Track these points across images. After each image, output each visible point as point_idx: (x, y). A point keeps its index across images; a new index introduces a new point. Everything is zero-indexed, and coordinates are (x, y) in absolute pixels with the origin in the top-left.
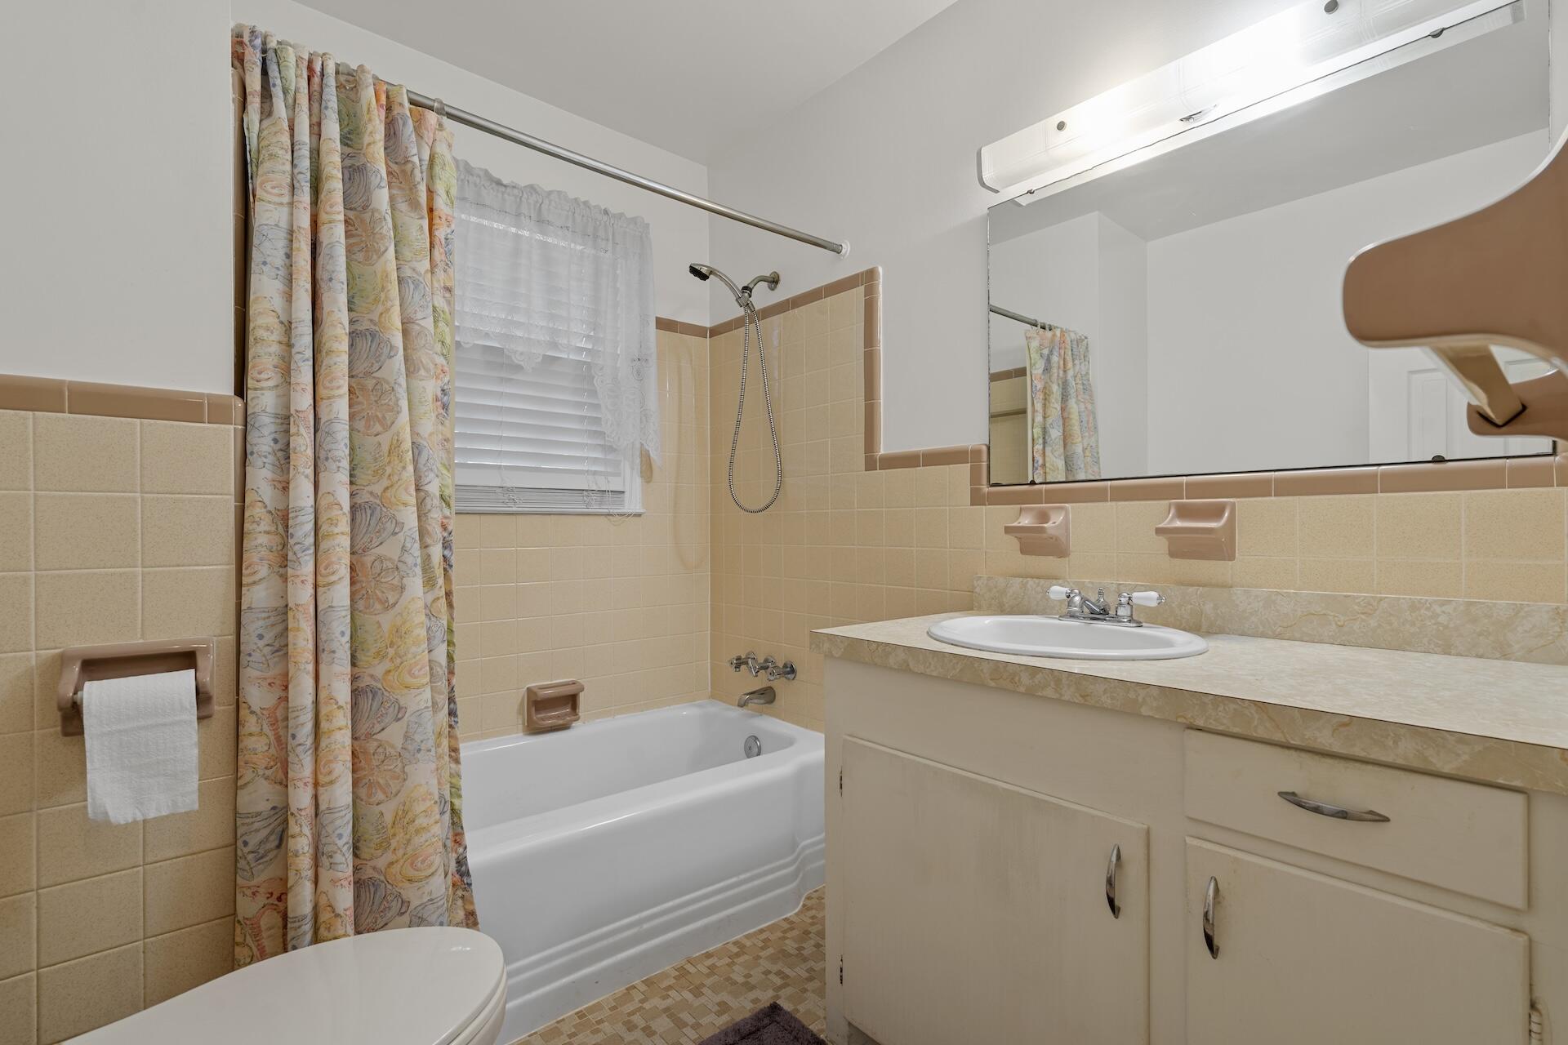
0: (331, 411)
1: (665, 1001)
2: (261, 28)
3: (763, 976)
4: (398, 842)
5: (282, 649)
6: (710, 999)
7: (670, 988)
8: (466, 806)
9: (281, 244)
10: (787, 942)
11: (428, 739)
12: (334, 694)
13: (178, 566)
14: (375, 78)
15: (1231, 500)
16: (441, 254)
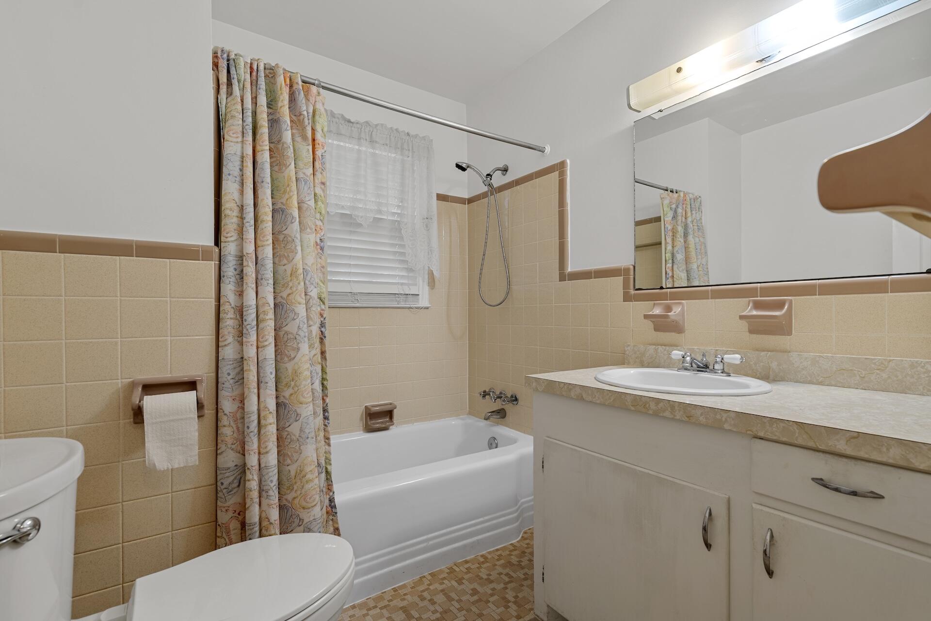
0: (264, 253)
1: (441, 586)
2: (227, 48)
3: (498, 576)
4: (297, 487)
5: (240, 380)
6: (467, 586)
7: (445, 578)
8: (334, 469)
9: (238, 163)
10: (512, 557)
11: (312, 432)
12: (268, 406)
13: (188, 336)
14: (284, 69)
15: (790, 298)
16: (319, 164)
